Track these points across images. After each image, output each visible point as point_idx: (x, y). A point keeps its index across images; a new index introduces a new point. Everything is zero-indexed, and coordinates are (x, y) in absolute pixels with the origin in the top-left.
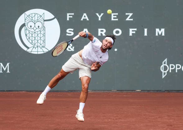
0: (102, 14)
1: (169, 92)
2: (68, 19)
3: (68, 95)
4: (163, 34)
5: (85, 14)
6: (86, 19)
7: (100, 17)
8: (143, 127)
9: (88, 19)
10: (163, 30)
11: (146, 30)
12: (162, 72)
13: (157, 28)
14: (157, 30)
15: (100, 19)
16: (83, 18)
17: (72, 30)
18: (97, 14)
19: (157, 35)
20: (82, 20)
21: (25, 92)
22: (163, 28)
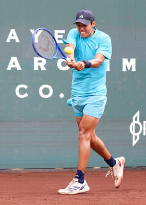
0: (40, 32)
4: (134, 70)
5: (13, 31)
6: (14, 40)
7: (36, 37)
9: (17, 41)
10: (133, 61)
12: (132, 135)
13: (125, 58)
14: (125, 61)
15: (36, 41)
16: (10, 38)
18: (32, 31)
19: (124, 69)
20: (8, 40)
22: (133, 58)
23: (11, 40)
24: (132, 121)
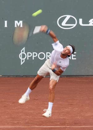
1: (27, 77)
4: (21, 26)
10: (21, 22)
11: (6, 22)
12: (20, 59)
13: (16, 20)
14: (16, 22)
19: (16, 26)
22: (21, 20)
24: (20, 53)
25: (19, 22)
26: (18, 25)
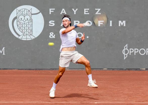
0: (77, 9)
1: (129, 70)
2: (50, 13)
3: (50, 72)
4: (125, 25)
5: (63, 9)
6: (64, 13)
7: (75, 12)
8: (109, 97)
10: (124, 22)
11: (111, 22)
13: (120, 20)
14: (120, 22)
15: (75, 13)
16: (62, 12)
17: (54, 21)
18: (73, 9)
19: (120, 25)
20: (61, 14)
21: (17, 70)
22: (124, 20)
23: (62, 13)
25: (122, 22)
26: (122, 25)
